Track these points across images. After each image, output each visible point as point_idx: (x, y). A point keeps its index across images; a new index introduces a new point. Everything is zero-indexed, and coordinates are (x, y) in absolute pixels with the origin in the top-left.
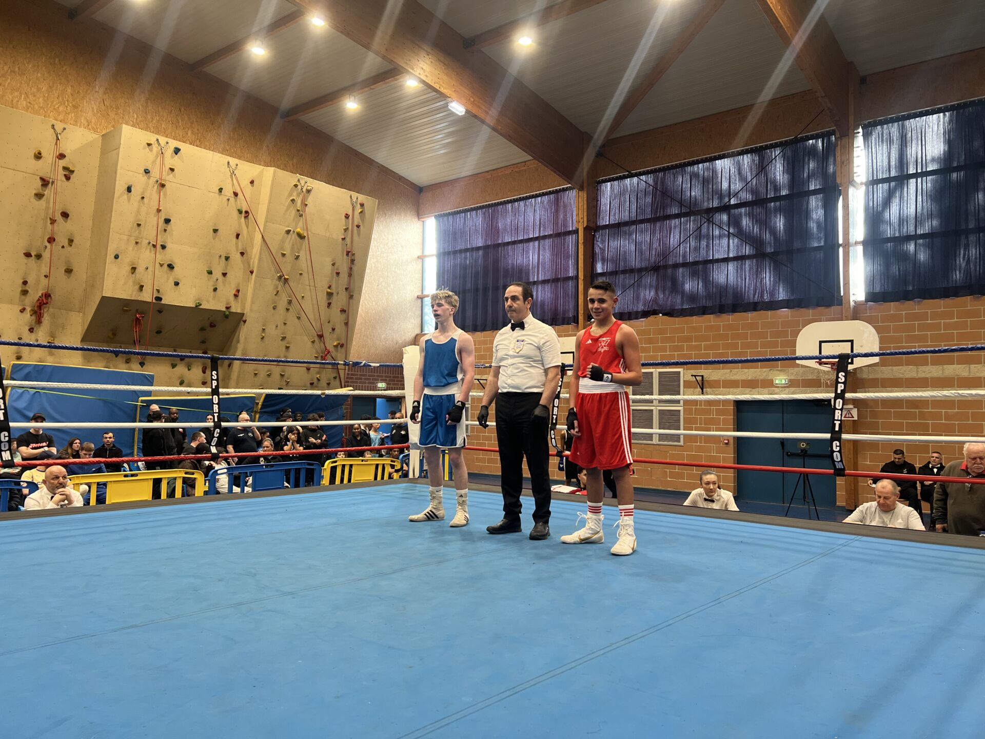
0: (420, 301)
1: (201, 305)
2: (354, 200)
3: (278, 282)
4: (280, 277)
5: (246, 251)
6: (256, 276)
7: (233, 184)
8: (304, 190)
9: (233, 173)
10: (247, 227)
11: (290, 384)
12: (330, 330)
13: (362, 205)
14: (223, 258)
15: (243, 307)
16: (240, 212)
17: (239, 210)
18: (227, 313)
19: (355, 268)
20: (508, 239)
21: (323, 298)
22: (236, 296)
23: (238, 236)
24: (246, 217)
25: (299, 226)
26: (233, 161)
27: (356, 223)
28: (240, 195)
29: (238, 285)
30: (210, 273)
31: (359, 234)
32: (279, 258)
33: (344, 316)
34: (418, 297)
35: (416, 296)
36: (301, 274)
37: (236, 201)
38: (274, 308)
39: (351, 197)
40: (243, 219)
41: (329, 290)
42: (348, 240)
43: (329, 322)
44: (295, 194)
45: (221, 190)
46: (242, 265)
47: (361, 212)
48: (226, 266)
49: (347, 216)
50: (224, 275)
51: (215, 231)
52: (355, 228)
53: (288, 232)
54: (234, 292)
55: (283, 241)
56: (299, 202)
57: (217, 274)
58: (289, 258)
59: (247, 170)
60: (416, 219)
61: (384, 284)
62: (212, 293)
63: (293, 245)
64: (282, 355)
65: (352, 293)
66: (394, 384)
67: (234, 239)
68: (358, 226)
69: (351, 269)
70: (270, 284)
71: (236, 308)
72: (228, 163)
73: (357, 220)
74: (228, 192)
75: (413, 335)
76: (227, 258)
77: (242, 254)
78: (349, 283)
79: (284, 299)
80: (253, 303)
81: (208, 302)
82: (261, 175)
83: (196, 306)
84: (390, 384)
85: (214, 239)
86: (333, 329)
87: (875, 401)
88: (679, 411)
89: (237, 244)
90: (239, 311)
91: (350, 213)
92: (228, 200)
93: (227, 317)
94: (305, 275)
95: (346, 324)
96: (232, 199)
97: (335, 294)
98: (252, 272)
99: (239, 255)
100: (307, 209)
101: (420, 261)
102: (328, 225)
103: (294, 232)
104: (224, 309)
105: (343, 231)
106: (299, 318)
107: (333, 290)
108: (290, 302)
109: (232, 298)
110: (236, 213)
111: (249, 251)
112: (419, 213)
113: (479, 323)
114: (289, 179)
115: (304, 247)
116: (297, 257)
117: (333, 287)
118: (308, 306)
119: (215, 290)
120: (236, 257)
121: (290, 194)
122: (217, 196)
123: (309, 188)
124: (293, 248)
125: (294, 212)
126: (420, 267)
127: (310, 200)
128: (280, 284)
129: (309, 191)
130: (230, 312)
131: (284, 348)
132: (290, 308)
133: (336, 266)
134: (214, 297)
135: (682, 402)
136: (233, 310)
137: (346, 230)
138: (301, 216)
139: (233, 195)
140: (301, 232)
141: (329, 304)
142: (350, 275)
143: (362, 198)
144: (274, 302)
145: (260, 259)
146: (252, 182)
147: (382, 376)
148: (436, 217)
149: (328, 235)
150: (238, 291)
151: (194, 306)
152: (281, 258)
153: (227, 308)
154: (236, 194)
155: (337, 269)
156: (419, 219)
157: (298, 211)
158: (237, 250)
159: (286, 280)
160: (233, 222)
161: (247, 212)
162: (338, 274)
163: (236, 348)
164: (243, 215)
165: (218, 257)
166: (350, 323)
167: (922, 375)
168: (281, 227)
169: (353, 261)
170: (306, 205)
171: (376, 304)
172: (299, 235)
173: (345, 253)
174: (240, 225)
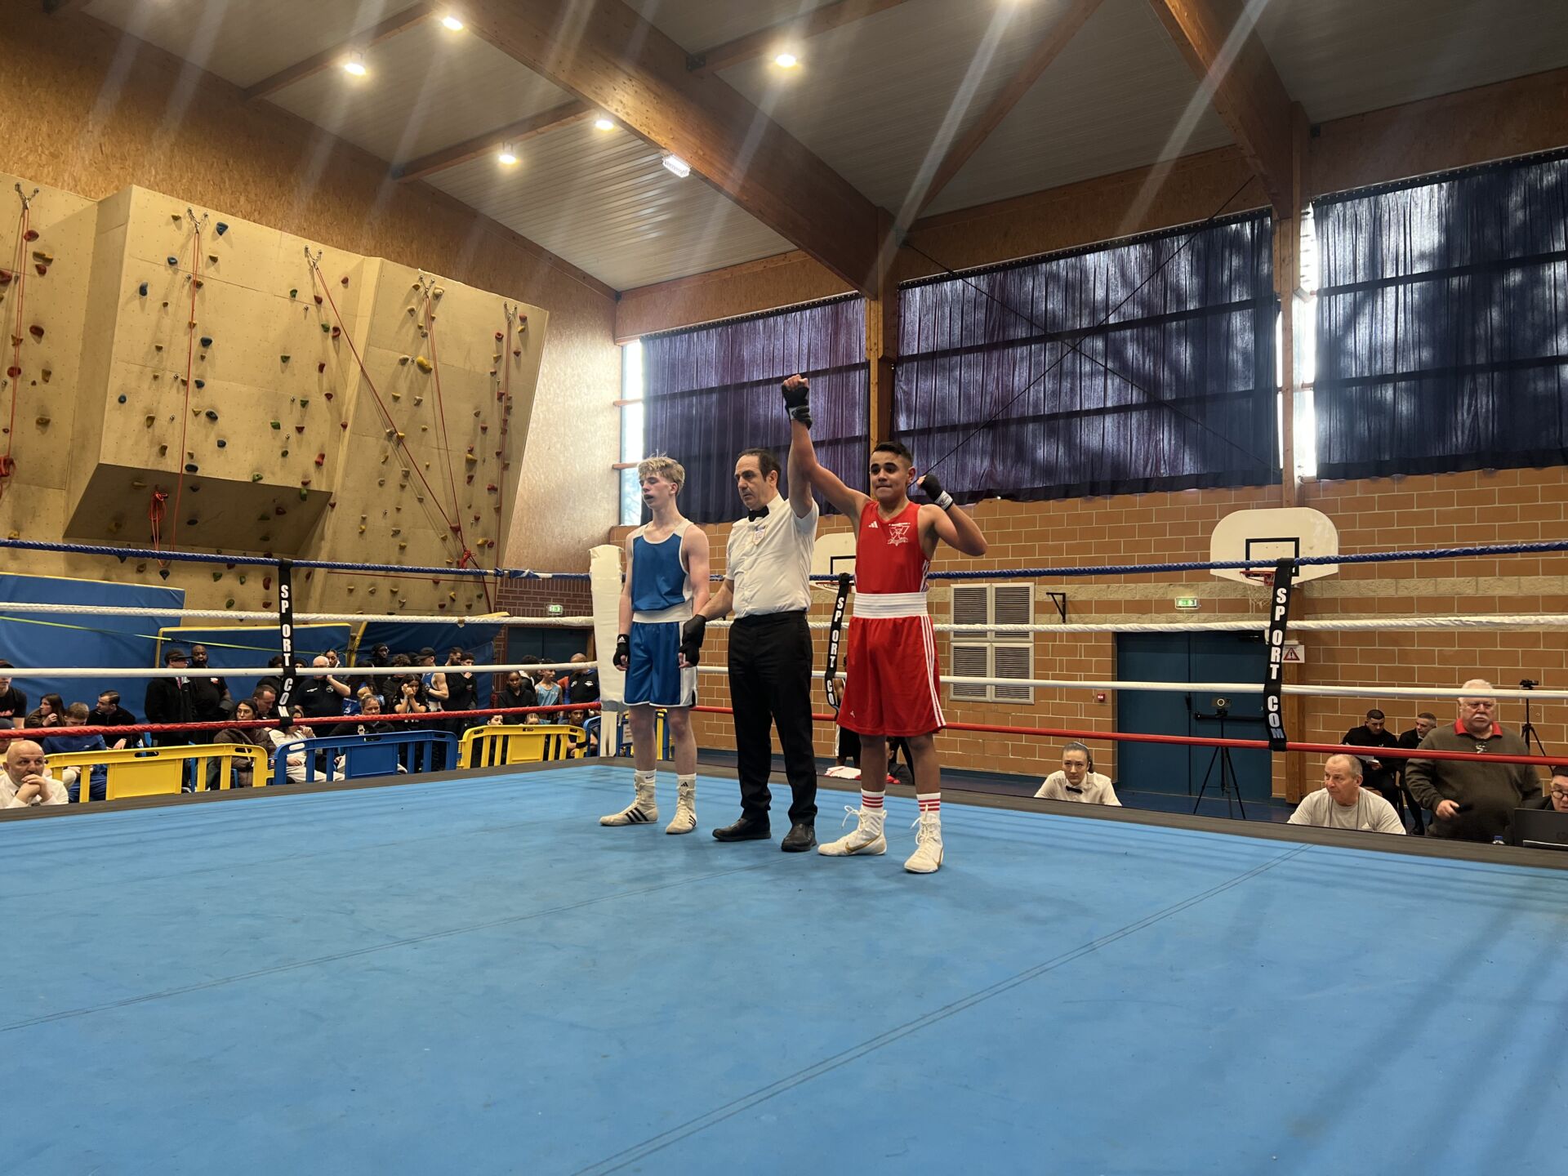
0: (616, 474)
1: (261, 478)
2: (511, 311)
3: (386, 442)
4: (390, 435)
5: (335, 391)
6: (353, 433)
7: (314, 284)
8: (430, 294)
9: (313, 267)
10: (337, 353)
11: (406, 606)
12: (472, 520)
13: (523, 319)
14: (298, 403)
15: (331, 483)
16: (326, 329)
17: (323, 326)
18: (305, 492)
19: (512, 420)
20: (757, 376)
21: (460, 468)
22: (319, 464)
23: (321, 368)
24: (334, 337)
25: (421, 352)
26: (315, 247)
27: (514, 348)
28: (326, 301)
29: (323, 446)
30: (276, 426)
31: (518, 366)
32: (388, 403)
33: (494, 496)
34: (614, 468)
35: (610, 466)
36: (424, 430)
37: (319, 311)
38: (381, 484)
39: (505, 306)
40: (330, 340)
41: (470, 456)
42: (501, 375)
43: (469, 507)
44: (415, 300)
45: (294, 293)
46: (328, 416)
47: (522, 331)
48: (303, 417)
49: (499, 337)
50: (300, 430)
51: (285, 359)
52: (513, 356)
53: (404, 362)
54: (315, 458)
55: (395, 377)
56: (421, 314)
57: (288, 428)
58: (405, 404)
59: (337, 261)
60: (611, 343)
61: (559, 446)
62: (280, 459)
63: (412, 382)
64: (394, 559)
65: (507, 458)
66: (574, 607)
67: (316, 373)
68: (517, 354)
69: (505, 421)
70: (374, 445)
71: (318, 484)
72: (306, 249)
73: (515, 343)
74: (306, 296)
75: (606, 528)
76: (304, 404)
77: (329, 396)
78: (503, 445)
79: (397, 469)
80: (346, 475)
81: (273, 474)
82: (359, 269)
83: (254, 481)
84: (568, 607)
85: (283, 372)
86: (477, 519)
87: (1332, 633)
88: (1028, 649)
89: (320, 380)
90: (323, 489)
91: (504, 332)
92: (307, 309)
93: (303, 498)
94: (431, 431)
95: (498, 510)
96: (313, 309)
97: (479, 462)
98: (345, 426)
99: (324, 399)
100: (434, 325)
101: (617, 410)
102: (469, 351)
103: (413, 361)
104: (299, 486)
105: (493, 361)
106: (421, 500)
107: (477, 455)
108: (406, 475)
109: (312, 468)
110: (319, 331)
111: (339, 390)
112: (616, 334)
113: (712, 510)
114: (406, 276)
115: (429, 385)
116: (418, 403)
117: (477, 450)
118: (436, 482)
119: (285, 454)
120: (318, 401)
121: (408, 301)
122: (287, 302)
123: (438, 291)
124: (410, 389)
125: (411, 330)
126: (617, 418)
127: (438, 313)
128: (390, 446)
129: (437, 296)
130: (308, 490)
131: (397, 548)
132: (408, 484)
133: (482, 416)
134: (283, 467)
135: (1031, 635)
136: (314, 486)
137: (497, 359)
138: (425, 335)
139: (314, 302)
140: (425, 362)
141: (470, 478)
142: (504, 432)
143: (523, 308)
144: (381, 474)
145: (358, 405)
146: (345, 281)
147: (556, 594)
148: (642, 339)
149: (467, 368)
150: (322, 456)
151: (250, 480)
152: (393, 403)
153: (305, 484)
154: (319, 300)
155: (484, 422)
156: (615, 343)
157: (420, 327)
158: (321, 391)
159: (400, 439)
160: (315, 345)
161: (336, 329)
162: (484, 429)
163: (320, 548)
164: (331, 333)
165: (289, 402)
166: (503, 508)
167: (1403, 593)
168: (391, 353)
169: (508, 409)
170: (433, 318)
171: (546, 478)
172: (421, 366)
173: (496, 397)
174: (325, 350)
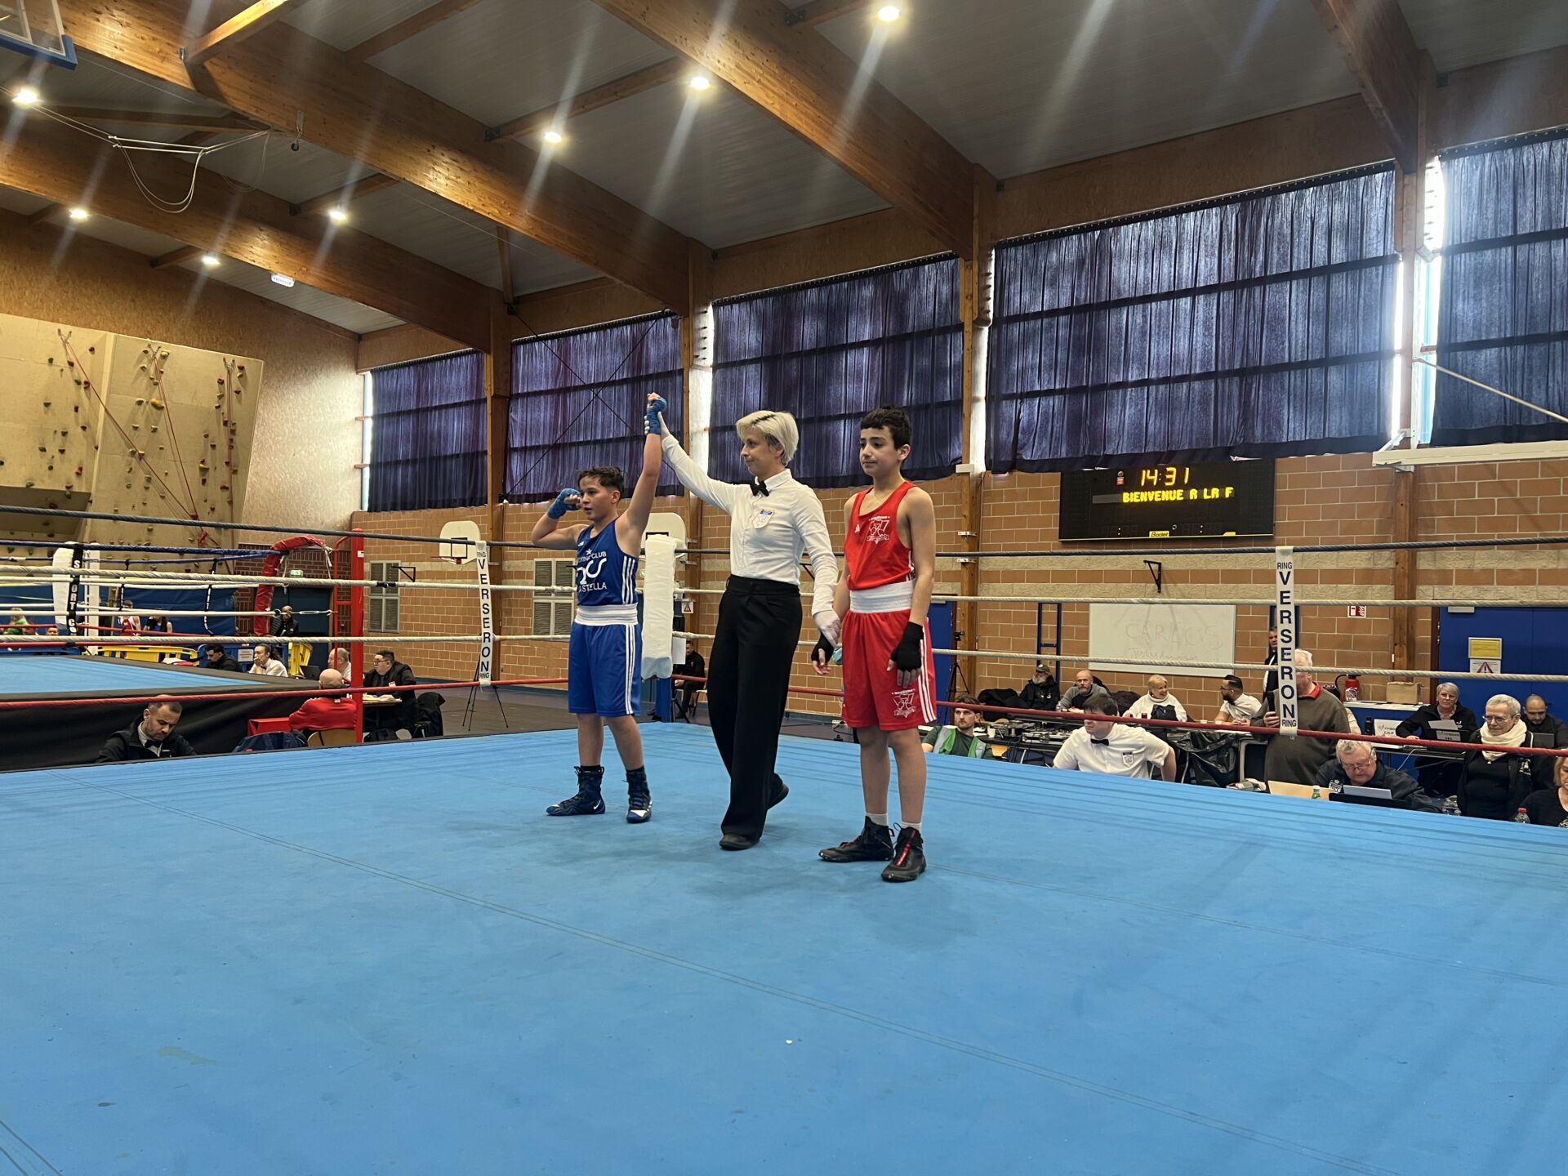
0: (358, 472)
1: (33, 485)
2: (229, 362)
3: (130, 458)
4: (133, 453)
5: (88, 425)
6: (101, 451)
7: (67, 353)
8: (158, 356)
9: (65, 343)
10: (89, 399)
12: (209, 510)
13: (241, 368)
14: (60, 435)
15: (89, 484)
16: (78, 383)
17: (76, 381)
18: (68, 493)
19: (237, 439)
20: (436, 403)
21: (194, 476)
22: (78, 474)
23: (76, 409)
24: (85, 388)
25: (154, 395)
26: (66, 329)
27: (234, 388)
28: (76, 364)
29: (81, 462)
30: (43, 450)
31: (240, 401)
32: (129, 432)
33: (227, 493)
34: (355, 467)
35: (352, 466)
36: (161, 449)
37: (72, 371)
38: (128, 487)
39: (224, 360)
40: (82, 391)
41: (202, 466)
42: (225, 408)
43: (206, 501)
44: (146, 360)
45: (51, 361)
46: (83, 441)
47: (240, 376)
48: (64, 443)
49: (221, 382)
50: (62, 451)
51: (47, 405)
52: (234, 394)
53: (140, 403)
54: (76, 470)
55: (134, 414)
56: (152, 370)
57: (52, 450)
58: (144, 433)
59: (83, 337)
62: (48, 471)
63: (148, 417)
65: (235, 467)
66: (314, 572)
67: (73, 413)
68: (238, 392)
69: (231, 440)
70: (121, 461)
71: (79, 487)
72: (59, 331)
73: (236, 384)
74: (61, 361)
75: (348, 513)
76: (64, 434)
77: (84, 428)
78: (231, 457)
79: (143, 476)
80: (98, 481)
81: (43, 481)
82: (103, 340)
83: (27, 486)
84: (307, 571)
85: (46, 413)
86: (213, 509)
89: (76, 418)
90: (84, 490)
91: (225, 378)
92: (62, 370)
93: (69, 497)
94: (167, 449)
95: (231, 503)
96: (67, 370)
97: (211, 469)
98: (97, 448)
99: (80, 430)
100: (163, 377)
101: (359, 423)
102: (195, 393)
103: (147, 402)
104: (64, 489)
105: (217, 399)
106: (163, 497)
107: (208, 465)
108: (149, 480)
109: (74, 477)
110: (73, 385)
111: (91, 425)
114: (136, 344)
115: (163, 417)
116: (155, 430)
117: (208, 460)
118: (174, 485)
119: (51, 468)
120: (75, 431)
121: (140, 361)
122: (47, 367)
123: (163, 353)
124: (147, 420)
125: (145, 381)
126: (360, 429)
127: (166, 368)
128: (134, 461)
129: (164, 357)
130: (72, 492)
131: (146, 530)
132: (151, 486)
133: (210, 437)
134: (50, 477)
136: (76, 489)
137: (220, 397)
138: (156, 384)
139: (67, 365)
140: (157, 402)
141: (204, 481)
142: (231, 447)
143: (240, 360)
144: (127, 480)
145: (104, 434)
146: (92, 350)
147: (298, 563)
148: (372, 371)
149: (195, 403)
150: (81, 469)
151: (24, 486)
152: (133, 432)
153: (68, 488)
154: (71, 364)
155: (213, 441)
156: (357, 373)
157: (152, 379)
158: (78, 425)
159: (141, 456)
160: (70, 394)
161: (86, 383)
162: (213, 447)
163: (85, 531)
164: (83, 386)
165: (52, 433)
166: (235, 500)
168: (129, 398)
169: (233, 432)
170: (162, 372)
172: (154, 405)
173: (222, 423)
174: (79, 396)
